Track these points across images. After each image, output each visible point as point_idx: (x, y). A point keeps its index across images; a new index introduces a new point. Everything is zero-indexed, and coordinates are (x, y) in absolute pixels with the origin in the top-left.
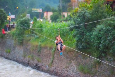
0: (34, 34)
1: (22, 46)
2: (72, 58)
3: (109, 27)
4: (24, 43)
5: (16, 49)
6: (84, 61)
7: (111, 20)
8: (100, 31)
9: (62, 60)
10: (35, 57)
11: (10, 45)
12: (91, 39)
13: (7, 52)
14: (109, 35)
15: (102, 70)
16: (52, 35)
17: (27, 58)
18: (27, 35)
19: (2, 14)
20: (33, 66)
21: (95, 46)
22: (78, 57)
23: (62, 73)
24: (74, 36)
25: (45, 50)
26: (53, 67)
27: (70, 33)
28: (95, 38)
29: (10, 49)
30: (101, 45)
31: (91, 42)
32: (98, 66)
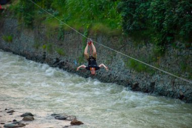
0: (51, 9)
2: (117, 47)
4: (35, 24)
5: (22, 34)
6: (136, 51)
9: (100, 51)
11: (12, 28)
13: (7, 41)
14: (178, 5)
15: (167, 64)
17: (41, 48)
18: (40, 11)
20: (51, 61)
21: (154, 25)
22: (128, 45)
23: (102, 73)
24: (120, 10)
25: (71, 36)
27: (111, 5)
28: (155, 12)
29: (12, 36)
31: (147, 19)
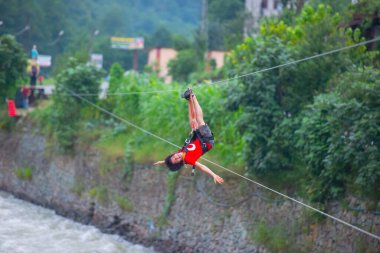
0: (112, 120)
1: (73, 156)
2: (234, 200)
3: (354, 101)
4: (78, 148)
5: (53, 165)
6: (271, 211)
7: (362, 79)
8: (324, 112)
9: (201, 205)
10: (113, 193)
11: (34, 154)
12: (295, 138)
13: (22, 177)
14: (355, 128)
15: (330, 241)
16: (170, 124)
17: (87, 196)
18: (89, 124)
19: (9, 54)
20: (104, 222)
21: (307, 162)
22: (254, 198)
23: (201, 250)
24: (242, 129)
25: (147, 174)
26: (172, 228)
27: (227, 118)
28: (311, 136)
29: (33, 168)
30: (327, 160)
31: (296, 149)
32: (316, 228)
